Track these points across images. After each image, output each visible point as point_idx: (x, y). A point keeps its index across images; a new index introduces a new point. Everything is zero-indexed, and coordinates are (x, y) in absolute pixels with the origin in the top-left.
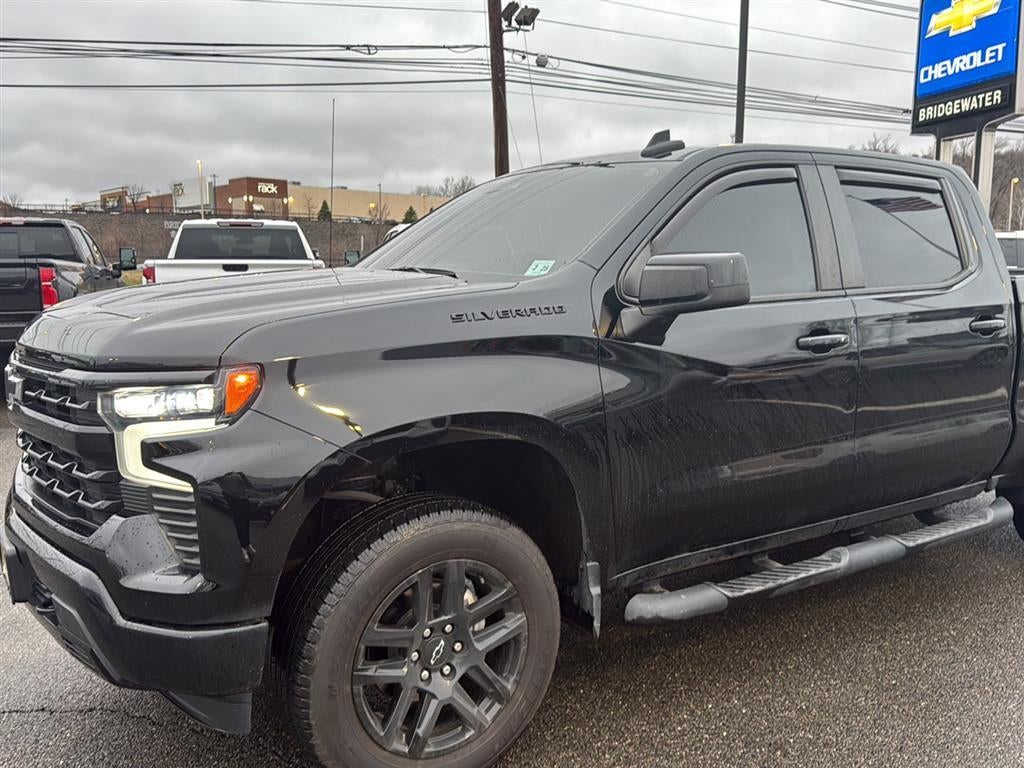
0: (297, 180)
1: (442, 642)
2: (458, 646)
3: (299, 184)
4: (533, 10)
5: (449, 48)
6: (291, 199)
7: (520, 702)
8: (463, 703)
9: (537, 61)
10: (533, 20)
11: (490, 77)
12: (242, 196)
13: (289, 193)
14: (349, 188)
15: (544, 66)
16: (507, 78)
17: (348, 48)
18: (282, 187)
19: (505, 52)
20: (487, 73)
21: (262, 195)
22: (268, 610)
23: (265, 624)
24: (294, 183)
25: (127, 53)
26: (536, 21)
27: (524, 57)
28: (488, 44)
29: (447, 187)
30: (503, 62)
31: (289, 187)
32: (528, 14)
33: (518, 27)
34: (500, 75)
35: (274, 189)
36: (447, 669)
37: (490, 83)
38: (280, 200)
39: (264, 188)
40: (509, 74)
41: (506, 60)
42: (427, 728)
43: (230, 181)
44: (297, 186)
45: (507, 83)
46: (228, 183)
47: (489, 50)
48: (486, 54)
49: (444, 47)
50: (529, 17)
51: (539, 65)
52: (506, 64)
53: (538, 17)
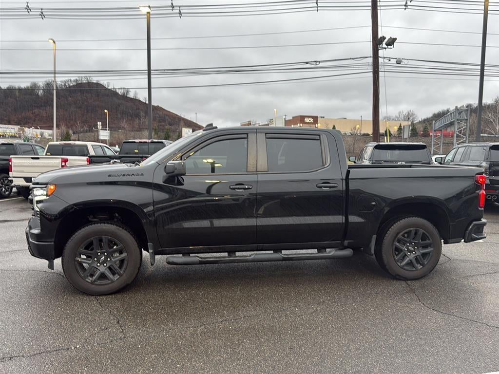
0: (322, 116)
1: (103, 257)
2: (109, 259)
3: (324, 117)
4: (394, 39)
5: (353, 59)
6: (319, 124)
7: (124, 277)
8: (108, 274)
9: (396, 62)
10: (393, 44)
11: (372, 70)
12: (297, 124)
13: (318, 122)
14: (347, 118)
15: (400, 64)
16: (380, 70)
17: (307, 63)
18: (315, 119)
19: (380, 58)
20: (371, 69)
21: (307, 123)
22: (53, 240)
23: (53, 243)
24: (321, 117)
25: (218, 72)
26: (395, 43)
27: (390, 60)
28: (372, 56)
29: (400, 116)
30: (378, 63)
31: (319, 119)
32: (390, 41)
33: (387, 47)
34: (376, 69)
35: (312, 120)
36: (105, 265)
37: (372, 73)
38: (314, 125)
39: (307, 120)
40: (381, 68)
41: (380, 62)
42: (96, 278)
43: (293, 117)
44: (323, 118)
45: (380, 72)
46: (292, 118)
47: (372, 58)
48: (370, 60)
49: (350, 59)
50: (391, 42)
51: (397, 63)
52: (380, 64)
53: (396, 41)
